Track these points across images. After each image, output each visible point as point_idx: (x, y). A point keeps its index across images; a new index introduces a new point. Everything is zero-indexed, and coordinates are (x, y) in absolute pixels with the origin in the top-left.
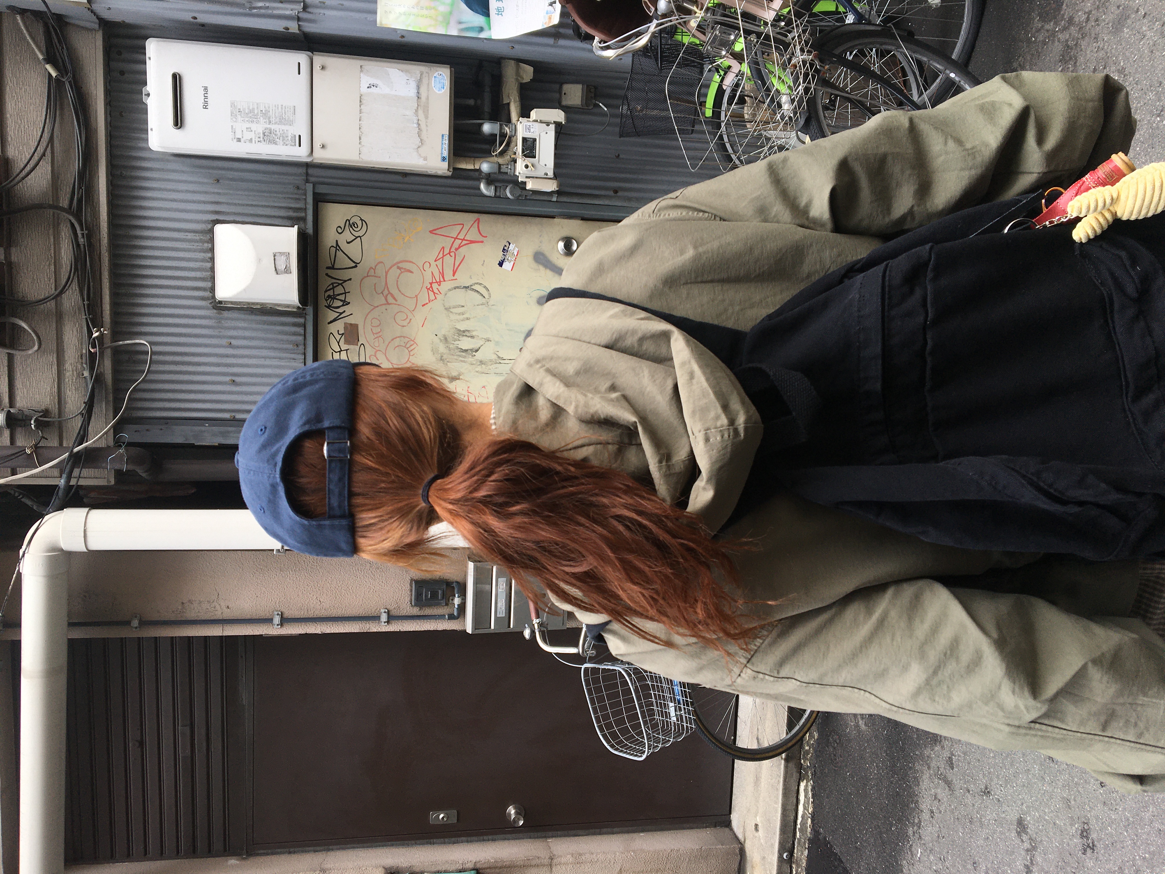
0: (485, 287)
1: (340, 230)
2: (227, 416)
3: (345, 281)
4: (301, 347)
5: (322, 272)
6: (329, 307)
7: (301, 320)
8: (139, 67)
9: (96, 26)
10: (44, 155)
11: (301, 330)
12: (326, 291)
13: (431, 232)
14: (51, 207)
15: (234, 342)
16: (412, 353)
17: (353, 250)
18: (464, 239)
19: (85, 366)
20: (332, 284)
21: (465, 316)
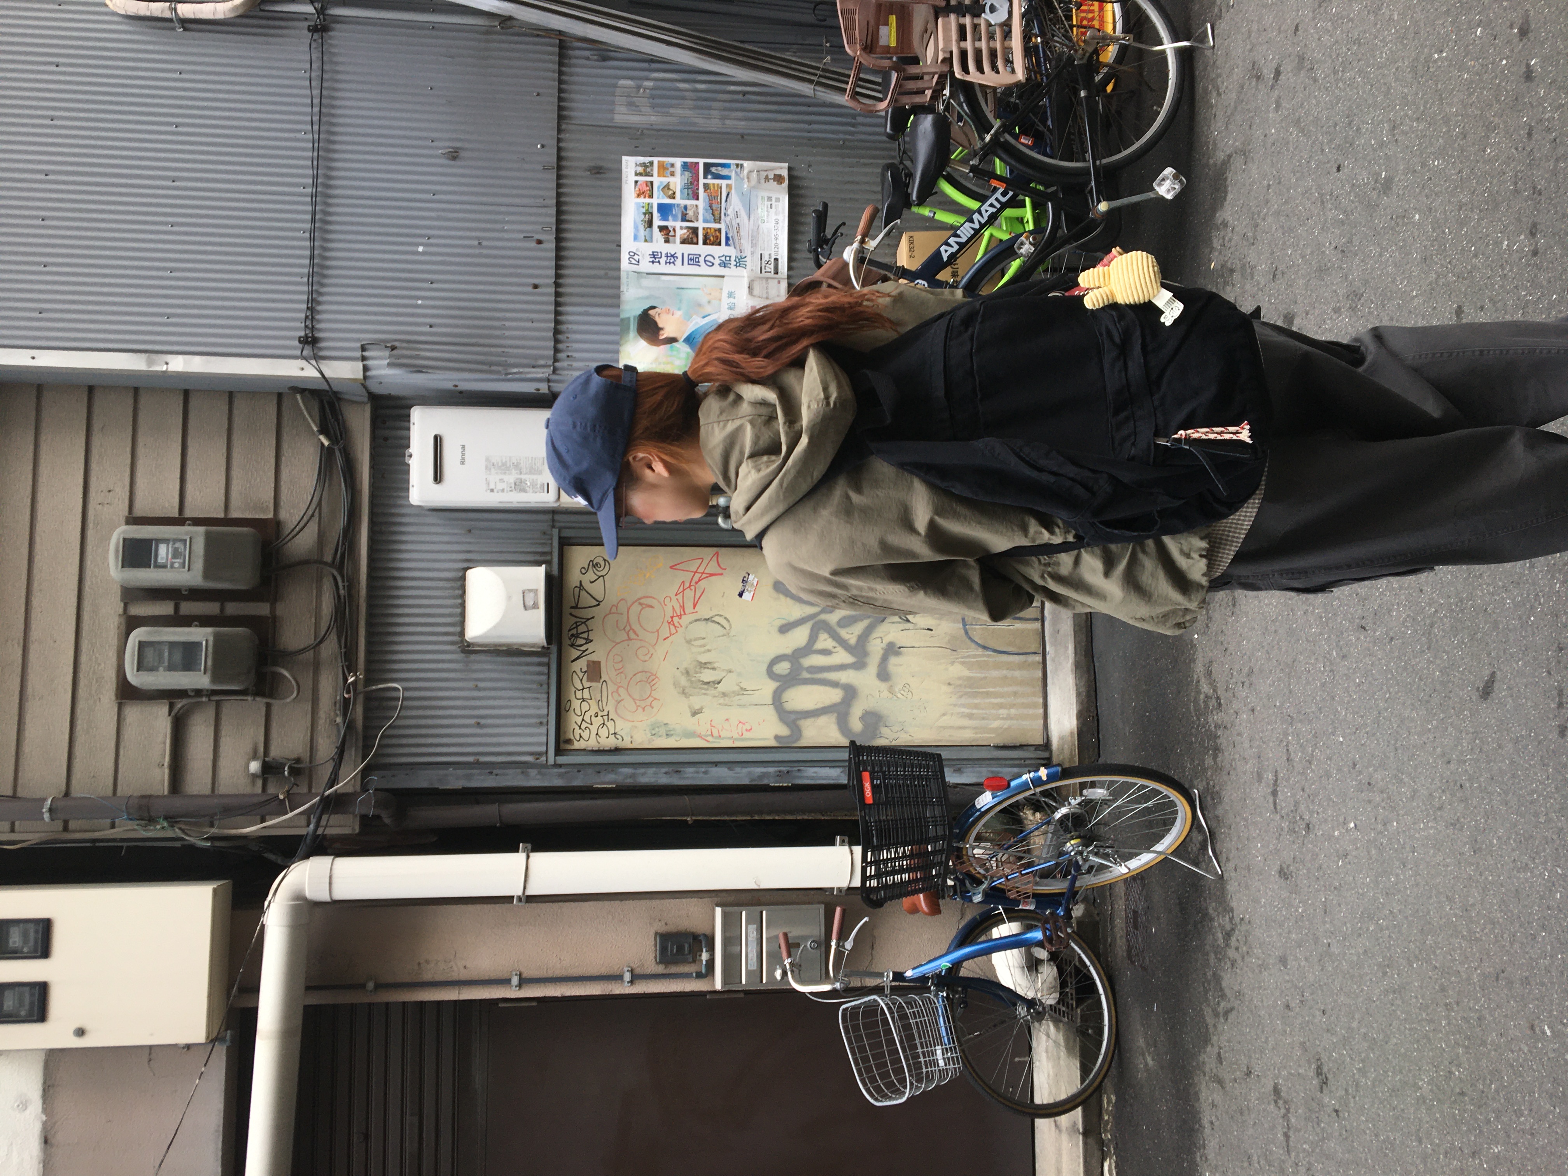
0: (725, 618)
1: (583, 571)
2: (471, 759)
3: (588, 619)
4: (545, 686)
5: (566, 610)
6: (572, 645)
7: (545, 660)
8: (404, 433)
9: (366, 399)
10: (313, 515)
11: (544, 669)
12: (570, 630)
13: (671, 567)
14: (316, 562)
15: (481, 685)
16: (653, 688)
17: (596, 589)
18: (703, 573)
19: (338, 712)
20: (576, 623)
21: (706, 648)
